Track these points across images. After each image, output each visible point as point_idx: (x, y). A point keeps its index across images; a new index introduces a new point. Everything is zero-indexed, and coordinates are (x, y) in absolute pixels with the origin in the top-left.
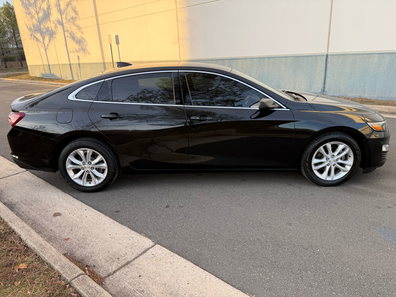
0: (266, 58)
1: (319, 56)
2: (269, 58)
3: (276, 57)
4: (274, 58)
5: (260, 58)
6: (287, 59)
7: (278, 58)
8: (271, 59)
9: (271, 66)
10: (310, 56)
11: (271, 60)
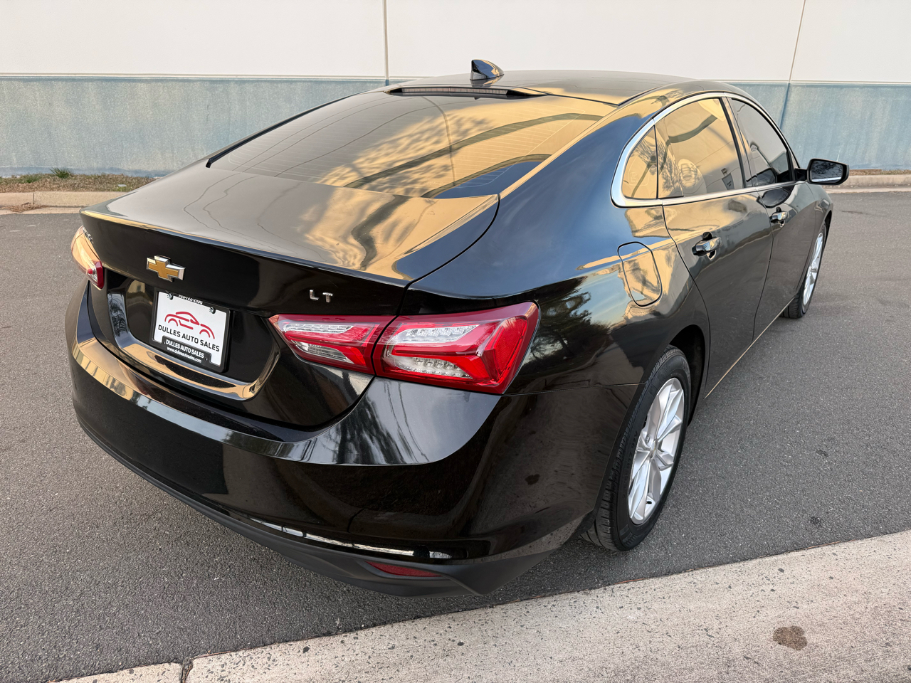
0: (232, 83)
1: (370, 82)
2: (242, 82)
3: (262, 81)
4: (257, 82)
5: (213, 82)
6: (292, 86)
7: (268, 84)
8: (247, 84)
9: (248, 103)
10: (350, 82)
11: (248, 87)
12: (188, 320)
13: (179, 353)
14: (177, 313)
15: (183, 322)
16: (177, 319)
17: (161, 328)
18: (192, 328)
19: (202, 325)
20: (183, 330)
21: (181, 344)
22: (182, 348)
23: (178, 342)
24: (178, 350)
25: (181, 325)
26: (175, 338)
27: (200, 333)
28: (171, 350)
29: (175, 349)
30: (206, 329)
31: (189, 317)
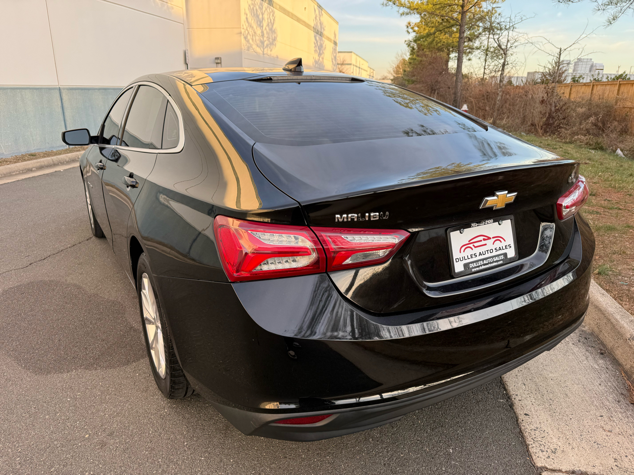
12: (481, 241)
13: (483, 267)
14: (469, 241)
15: (476, 244)
16: (471, 245)
17: (458, 260)
18: (486, 244)
19: (493, 238)
20: (477, 251)
21: (483, 260)
22: (485, 262)
23: (480, 260)
24: (481, 266)
25: (475, 247)
26: (474, 259)
27: (493, 244)
28: (475, 269)
29: (479, 267)
30: (498, 238)
31: (481, 238)
